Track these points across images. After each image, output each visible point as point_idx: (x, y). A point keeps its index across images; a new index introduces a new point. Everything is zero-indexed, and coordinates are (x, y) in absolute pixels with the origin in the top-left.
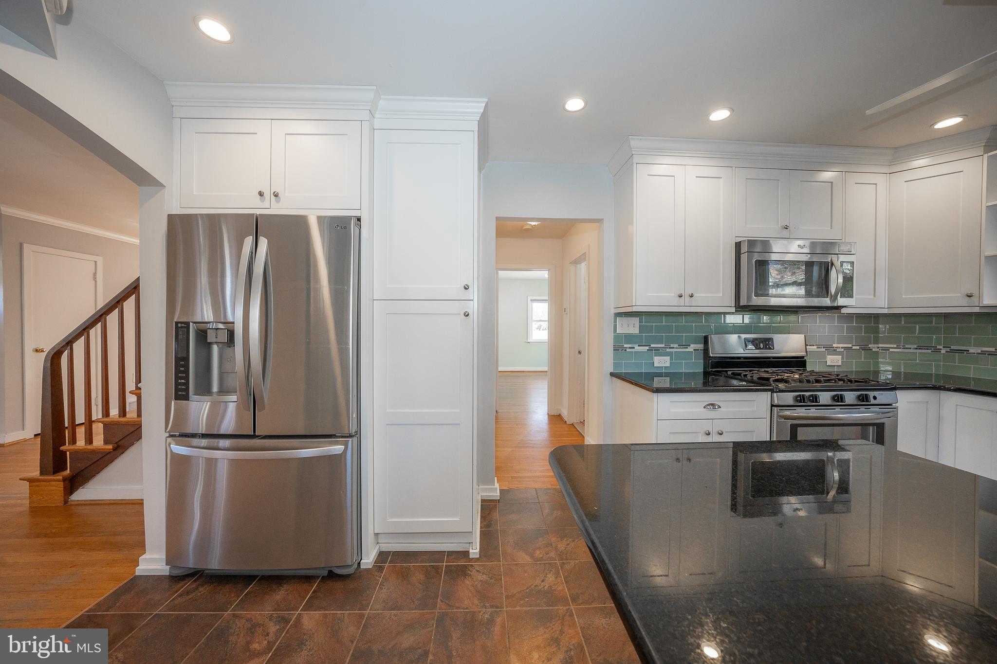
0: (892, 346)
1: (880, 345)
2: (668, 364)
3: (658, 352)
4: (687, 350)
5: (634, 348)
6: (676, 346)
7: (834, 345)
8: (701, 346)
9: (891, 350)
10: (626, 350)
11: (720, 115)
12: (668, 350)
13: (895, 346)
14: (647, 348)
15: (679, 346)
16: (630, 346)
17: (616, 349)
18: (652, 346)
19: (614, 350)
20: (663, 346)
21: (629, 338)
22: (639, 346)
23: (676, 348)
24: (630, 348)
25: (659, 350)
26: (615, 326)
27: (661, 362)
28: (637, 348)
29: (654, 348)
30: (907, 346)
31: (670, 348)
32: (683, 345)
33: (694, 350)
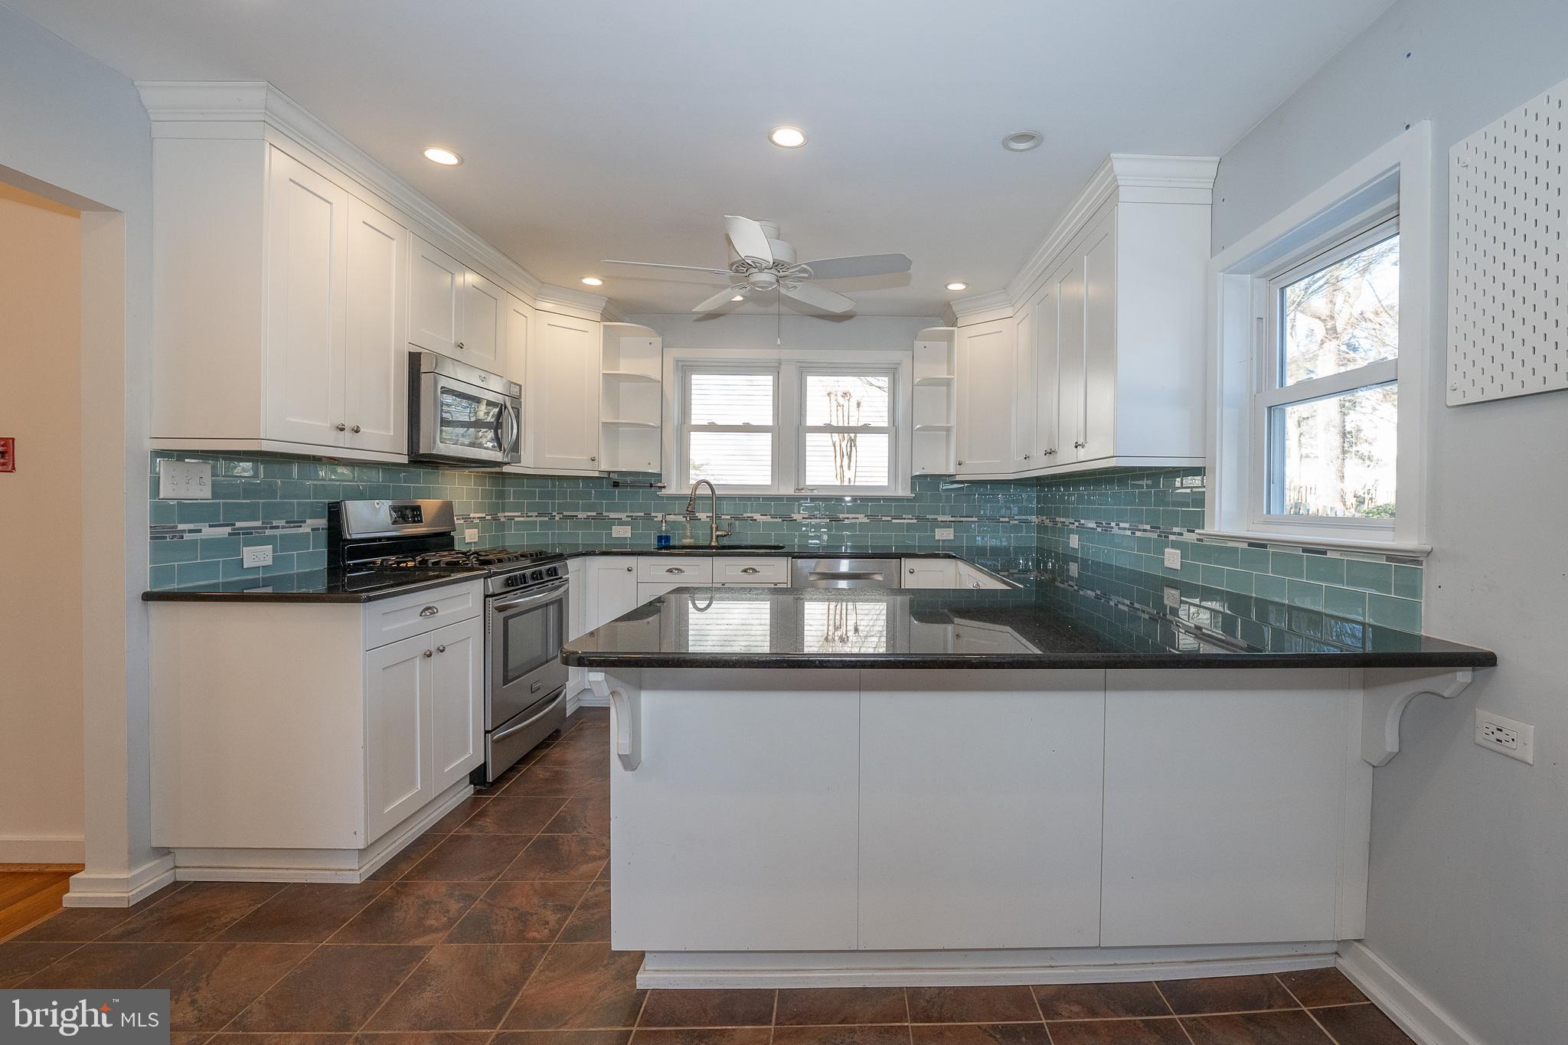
0: (516, 514)
1: (507, 514)
2: (269, 562)
3: (252, 538)
4: (301, 530)
5: (200, 531)
6: (282, 523)
7: (472, 515)
8: (323, 522)
9: (516, 519)
10: (182, 537)
11: (441, 156)
12: (268, 532)
13: (519, 514)
14: (228, 529)
15: (287, 523)
16: (191, 526)
17: (157, 536)
18: (238, 524)
19: (151, 538)
20: (259, 524)
21: (190, 511)
22: (210, 526)
23: (283, 527)
24: (190, 531)
25: (252, 533)
26: (156, 483)
27: (257, 557)
28: (208, 532)
29: (241, 529)
30: (529, 514)
31: (272, 528)
32: (296, 522)
33: (313, 530)
